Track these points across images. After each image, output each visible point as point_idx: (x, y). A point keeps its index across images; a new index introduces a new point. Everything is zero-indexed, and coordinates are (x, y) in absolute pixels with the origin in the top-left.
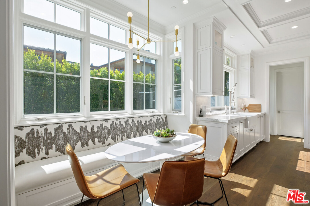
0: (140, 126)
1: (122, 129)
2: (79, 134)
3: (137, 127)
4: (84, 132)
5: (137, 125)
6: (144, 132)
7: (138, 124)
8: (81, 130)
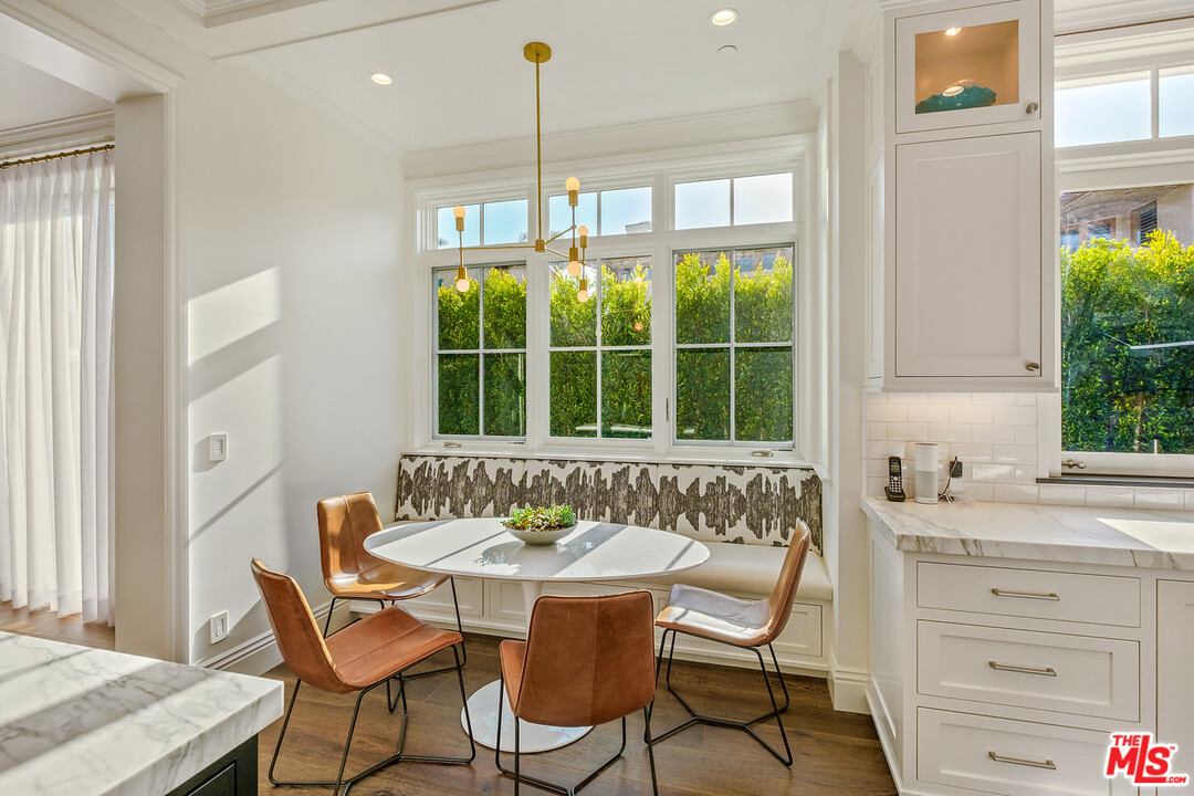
0: (668, 496)
1: (599, 492)
2: (494, 487)
3: (656, 497)
4: (504, 482)
5: (658, 490)
6: (682, 518)
7: (662, 488)
8: (497, 479)
